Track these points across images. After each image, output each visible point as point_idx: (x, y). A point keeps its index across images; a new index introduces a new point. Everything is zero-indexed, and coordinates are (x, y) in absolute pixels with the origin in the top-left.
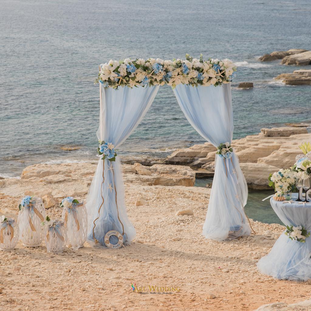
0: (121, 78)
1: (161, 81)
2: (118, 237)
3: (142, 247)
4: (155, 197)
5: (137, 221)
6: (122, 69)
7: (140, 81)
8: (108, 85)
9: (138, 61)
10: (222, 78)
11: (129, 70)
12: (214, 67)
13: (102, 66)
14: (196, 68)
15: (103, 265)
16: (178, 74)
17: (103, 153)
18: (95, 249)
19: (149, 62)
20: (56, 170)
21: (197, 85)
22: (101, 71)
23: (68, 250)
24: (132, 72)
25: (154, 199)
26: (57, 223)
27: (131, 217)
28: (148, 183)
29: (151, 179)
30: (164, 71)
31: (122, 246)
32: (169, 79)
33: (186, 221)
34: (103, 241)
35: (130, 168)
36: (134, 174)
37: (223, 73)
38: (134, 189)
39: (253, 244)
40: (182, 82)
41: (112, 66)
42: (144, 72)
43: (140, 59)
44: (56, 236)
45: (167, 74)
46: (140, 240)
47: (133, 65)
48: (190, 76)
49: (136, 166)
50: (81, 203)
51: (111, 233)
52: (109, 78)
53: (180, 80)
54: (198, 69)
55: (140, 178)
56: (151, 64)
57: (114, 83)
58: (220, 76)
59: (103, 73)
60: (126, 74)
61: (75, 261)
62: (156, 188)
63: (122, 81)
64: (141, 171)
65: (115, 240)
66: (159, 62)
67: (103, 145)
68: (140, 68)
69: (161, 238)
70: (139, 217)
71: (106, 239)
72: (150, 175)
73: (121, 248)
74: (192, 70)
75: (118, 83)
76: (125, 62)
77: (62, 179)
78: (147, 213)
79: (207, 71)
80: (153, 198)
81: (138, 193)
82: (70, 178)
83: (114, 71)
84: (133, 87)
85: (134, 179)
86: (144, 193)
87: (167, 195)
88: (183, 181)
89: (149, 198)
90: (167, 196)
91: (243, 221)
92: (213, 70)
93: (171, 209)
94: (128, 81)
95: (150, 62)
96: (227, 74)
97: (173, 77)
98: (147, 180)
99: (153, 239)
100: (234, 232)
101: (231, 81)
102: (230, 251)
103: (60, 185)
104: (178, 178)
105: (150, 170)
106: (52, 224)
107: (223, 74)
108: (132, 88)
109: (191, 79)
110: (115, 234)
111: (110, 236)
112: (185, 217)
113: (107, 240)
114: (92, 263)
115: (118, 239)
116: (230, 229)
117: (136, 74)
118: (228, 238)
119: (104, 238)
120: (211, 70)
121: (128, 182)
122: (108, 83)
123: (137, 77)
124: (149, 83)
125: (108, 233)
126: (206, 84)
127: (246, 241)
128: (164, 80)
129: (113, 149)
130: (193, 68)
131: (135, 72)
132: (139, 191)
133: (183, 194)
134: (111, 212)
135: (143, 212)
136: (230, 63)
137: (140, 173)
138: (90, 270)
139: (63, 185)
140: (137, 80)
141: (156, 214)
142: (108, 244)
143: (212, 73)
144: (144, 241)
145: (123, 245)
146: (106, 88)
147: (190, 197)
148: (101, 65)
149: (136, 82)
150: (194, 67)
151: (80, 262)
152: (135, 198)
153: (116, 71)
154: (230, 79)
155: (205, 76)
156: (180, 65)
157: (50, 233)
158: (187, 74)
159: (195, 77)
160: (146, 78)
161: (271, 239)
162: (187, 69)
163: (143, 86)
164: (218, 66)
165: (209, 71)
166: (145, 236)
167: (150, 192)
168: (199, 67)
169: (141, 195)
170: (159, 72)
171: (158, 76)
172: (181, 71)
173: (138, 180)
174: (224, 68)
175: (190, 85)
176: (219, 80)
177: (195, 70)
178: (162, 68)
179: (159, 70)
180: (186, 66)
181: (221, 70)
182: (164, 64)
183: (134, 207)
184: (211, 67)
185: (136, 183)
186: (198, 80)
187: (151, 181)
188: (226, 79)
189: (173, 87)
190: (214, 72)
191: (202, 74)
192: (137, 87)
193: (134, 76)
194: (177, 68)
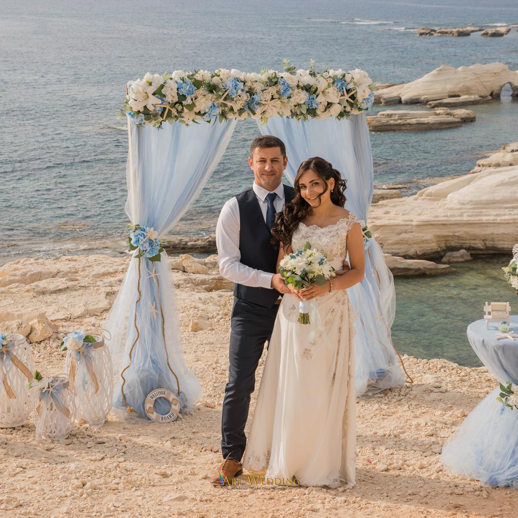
0: (168, 107)
1: (241, 111)
2: (171, 400)
3: (214, 418)
4: (221, 313)
5: (197, 361)
6: (169, 89)
7: (202, 112)
8: (144, 121)
9: (197, 75)
10: (351, 105)
11: (183, 91)
12: (336, 83)
13: (130, 86)
14: (304, 86)
15: (147, 465)
16: (272, 98)
17: (137, 247)
18: (127, 426)
19: (219, 76)
20: (51, 270)
21: (305, 118)
22: (130, 94)
23: (78, 431)
24: (188, 94)
25: (220, 317)
26: (56, 384)
27: (185, 353)
28: (203, 286)
29: (208, 281)
30: (247, 92)
31: (178, 417)
32: (256, 106)
34: (142, 409)
35: (174, 263)
36: (180, 272)
37: (353, 95)
38: (184, 300)
39: (414, 403)
40: (278, 113)
41: (150, 84)
42: (210, 95)
43: (202, 71)
44: (54, 407)
45: (253, 98)
46: (209, 401)
47: (189, 81)
48: (294, 101)
49: (183, 260)
50: (99, 341)
51: (156, 393)
52: (145, 107)
53: (275, 110)
54: (307, 88)
55: (190, 279)
56: (222, 80)
57: (155, 115)
58: (347, 100)
59: (133, 97)
60: (176, 99)
61: (93, 458)
62: (219, 297)
63: (170, 112)
64: (191, 266)
65: (164, 407)
66: (237, 77)
67: (138, 232)
68: (202, 88)
70: (199, 353)
71: (149, 405)
72: (207, 274)
73: (176, 420)
74: (296, 90)
75: (162, 115)
76: (173, 76)
77: (62, 286)
78: (212, 344)
79: (323, 92)
80: (218, 314)
81: (192, 306)
82: (76, 283)
83: (154, 94)
84: (191, 123)
85: (181, 282)
86: (201, 306)
89: (210, 315)
91: (390, 361)
92: (334, 89)
94: (181, 112)
95: (221, 77)
96: (359, 97)
97: (264, 103)
98: (203, 282)
100: (377, 382)
101: (367, 109)
102: (375, 419)
103: (60, 297)
105: (205, 264)
106: (46, 386)
107: (353, 97)
108: (187, 125)
109: (295, 106)
110: (164, 396)
111: (156, 400)
113: (150, 408)
114: (125, 461)
115: (170, 403)
116: (370, 376)
117: (195, 99)
118: (366, 392)
119: (144, 403)
120: (331, 90)
122: (143, 118)
123: (197, 104)
124: (218, 116)
125: (150, 395)
126: (323, 116)
127: (399, 398)
128: (246, 109)
129: (155, 240)
130: (298, 86)
131: (193, 96)
132: (193, 303)
134: (155, 354)
135: (206, 344)
136: (365, 76)
137: (189, 271)
138: (123, 478)
139: (64, 296)
140: (196, 110)
142: (152, 413)
143: (333, 95)
144: (216, 403)
145: (180, 416)
146: (139, 126)
148: (129, 83)
149: (195, 113)
150: (301, 85)
151: (103, 458)
152: (188, 315)
153: (158, 93)
154: (364, 106)
155: (321, 100)
156: (275, 80)
157: (43, 403)
158: (288, 98)
159: (302, 102)
160: (214, 106)
161: (442, 392)
162: (289, 87)
163: (207, 121)
164: (344, 82)
165: (327, 91)
166: (216, 392)
167: (210, 304)
168: (308, 84)
169: (197, 310)
170: (237, 93)
171: (236, 102)
172: (277, 92)
173: (189, 283)
174: (355, 85)
175: (292, 118)
176: (345, 107)
177: (302, 90)
178: (242, 88)
179: (237, 91)
180: (286, 83)
181: (349, 89)
182: (247, 80)
183: (188, 334)
184: (331, 84)
185: (186, 287)
186: (308, 108)
187: (208, 284)
188: (357, 105)
189: (263, 122)
190: (336, 94)
191: (315, 98)
192: (197, 123)
193: (192, 102)
194: (270, 86)
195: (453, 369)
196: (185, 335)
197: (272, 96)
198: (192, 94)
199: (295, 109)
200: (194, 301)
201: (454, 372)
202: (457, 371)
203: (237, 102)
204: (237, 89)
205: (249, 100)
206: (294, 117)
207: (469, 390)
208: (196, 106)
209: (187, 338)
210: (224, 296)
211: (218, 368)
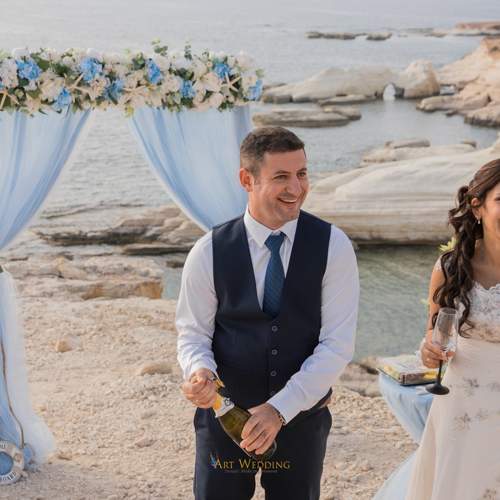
0: (5, 93)
1: (100, 100)
2: (13, 456)
4: (95, 327)
5: (59, 392)
6: (6, 71)
7: (50, 100)
9: (43, 54)
10: (235, 94)
11: (25, 74)
12: (216, 69)
14: (178, 71)
16: (139, 85)
19: (71, 56)
21: (179, 109)
24: (31, 78)
25: (93, 332)
27: (46, 380)
28: (80, 294)
29: (86, 288)
30: (106, 76)
31: (22, 476)
32: (118, 93)
33: (160, 389)
35: (49, 268)
36: (56, 278)
37: (237, 83)
38: (55, 312)
40: (147, 103)
42: (60, 79)
43: (49, 49)
45: (114, 84)
46: (65, 449)
47: (32, 61)
48: (165, 88)
49: (59, 264)
53: (141, 98)
54: (181, 74)
55: (66, 285)
56: (74, 60)
58: (230, 89)
60: (16, 83)
62: (96, 307)
63: (8, 99)
64: (68, 271)
65: (5, 464)
66: (94, 56)
68: (49, 70)
69: (110, 441)
70: (62, 381)
72: (85, 279)
73: (19, 481)
74: (168, 76)
76: (12, 54)
78: (79, 368)
79: (201, 78)
80: (92, 329)
81: (63, 319)
84: (37, 113)
85: (55, 290)
86: (74, 319)
87: (116, 321)
88: (143, 288)
89: (82, 331)
90: (116, 324)
92: (214, 75)
93: (127, 357)
94: (23, 100)
95: (74, 57)
96: (245, 86)
97: (127, 89)
98: (80, 289)
99: (93, 446)
101: (254, 100)
104: (134, 283)
105: (84, 268)
107: (237, 85)
108: (32, 116)
109: (167, 94)
110: (4, 450)
112: (157, 380)
115: (11, 460)
117: (41, 83)
120: (210, 76)
121: (44, 296)
123: (43, 90)
124: (72, 106)
126: (201, 108)
128: (106, 96)
130: (170, 70)
131: (37, 79)
132: (65, 316)
133: (145, 317)
135: (73, 369)
136: (251, 60)
137: (66, 276)
140: (42, 97)
141: (97, 370)
143: (213, 82)
144: (73, 452)
145: (25, 474)
147: (160, 323)
149: (42, 101)
150: (174, 69)
152: (57, 331)
154: (250, 96)
155: (199, 88)
156: (141, 63)
158: (158, 85)
159: (175, 90)
160: (65, 93)
161: (343, 434)
162: (158, 72)
163: (58, 112)
164: (225, 66)
165: (206, 77)
166: (75, 436)
167: (85, 316)
168: (183, 69)
169: (68, 324)
170: (94, 78)
171: (93, 88)
172: (145, 77)
173: (64, 291)
174: (239, 70)
175: (164, 108)
176: (227, 97)
177: (176, 75)
178: (100, 70)
179: (94, 75)
180: (155, 67)
181: (233, 76)
182: (106, 61)
183: (53, 356)
184: (211, 69)
185: (60, 296)
186: (182, 97)
187: (86, 291)
188: (242, 95)
189: (128, 113)
190: (216, 80)
191: (191, 85)
192: (44, 113)
193: (36, 88)
194: (136, 70)
195: (353, 401)
196: (48, 358)
197: (139, 82)
198: (37, 77)
199: (166, 98)
200: (66, 313)
201: (355, 403)
202: (358, 403)
203: (95, 88)
204: (94, 72)
205: (110, 86)
206: (166, 108)
207: (374, 430)
208: (42, 93)
209: (51, 361)
210: (101, 307)
211: (83, 402)
